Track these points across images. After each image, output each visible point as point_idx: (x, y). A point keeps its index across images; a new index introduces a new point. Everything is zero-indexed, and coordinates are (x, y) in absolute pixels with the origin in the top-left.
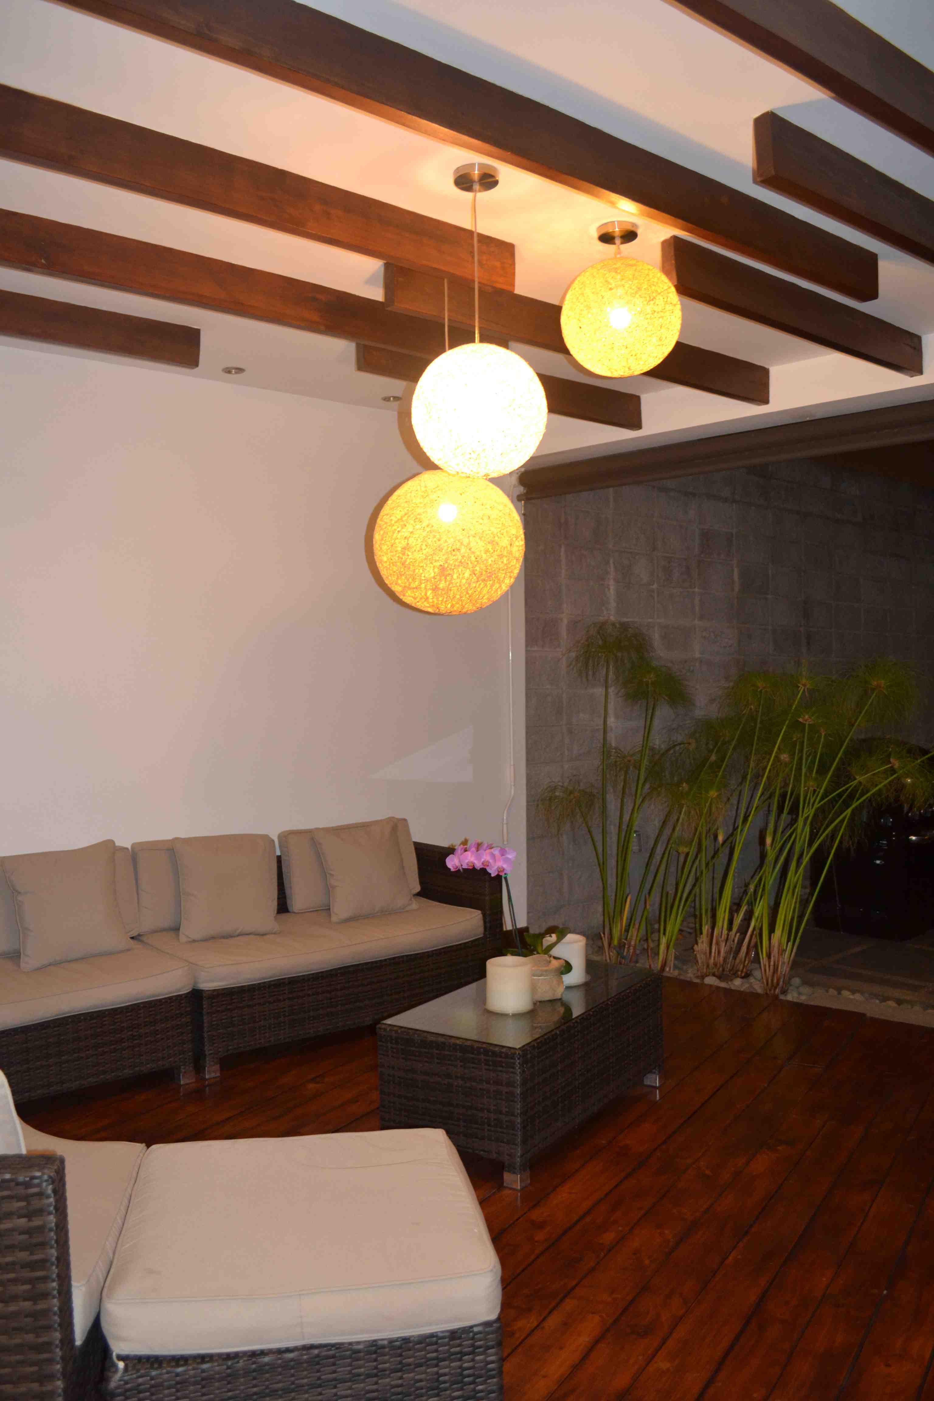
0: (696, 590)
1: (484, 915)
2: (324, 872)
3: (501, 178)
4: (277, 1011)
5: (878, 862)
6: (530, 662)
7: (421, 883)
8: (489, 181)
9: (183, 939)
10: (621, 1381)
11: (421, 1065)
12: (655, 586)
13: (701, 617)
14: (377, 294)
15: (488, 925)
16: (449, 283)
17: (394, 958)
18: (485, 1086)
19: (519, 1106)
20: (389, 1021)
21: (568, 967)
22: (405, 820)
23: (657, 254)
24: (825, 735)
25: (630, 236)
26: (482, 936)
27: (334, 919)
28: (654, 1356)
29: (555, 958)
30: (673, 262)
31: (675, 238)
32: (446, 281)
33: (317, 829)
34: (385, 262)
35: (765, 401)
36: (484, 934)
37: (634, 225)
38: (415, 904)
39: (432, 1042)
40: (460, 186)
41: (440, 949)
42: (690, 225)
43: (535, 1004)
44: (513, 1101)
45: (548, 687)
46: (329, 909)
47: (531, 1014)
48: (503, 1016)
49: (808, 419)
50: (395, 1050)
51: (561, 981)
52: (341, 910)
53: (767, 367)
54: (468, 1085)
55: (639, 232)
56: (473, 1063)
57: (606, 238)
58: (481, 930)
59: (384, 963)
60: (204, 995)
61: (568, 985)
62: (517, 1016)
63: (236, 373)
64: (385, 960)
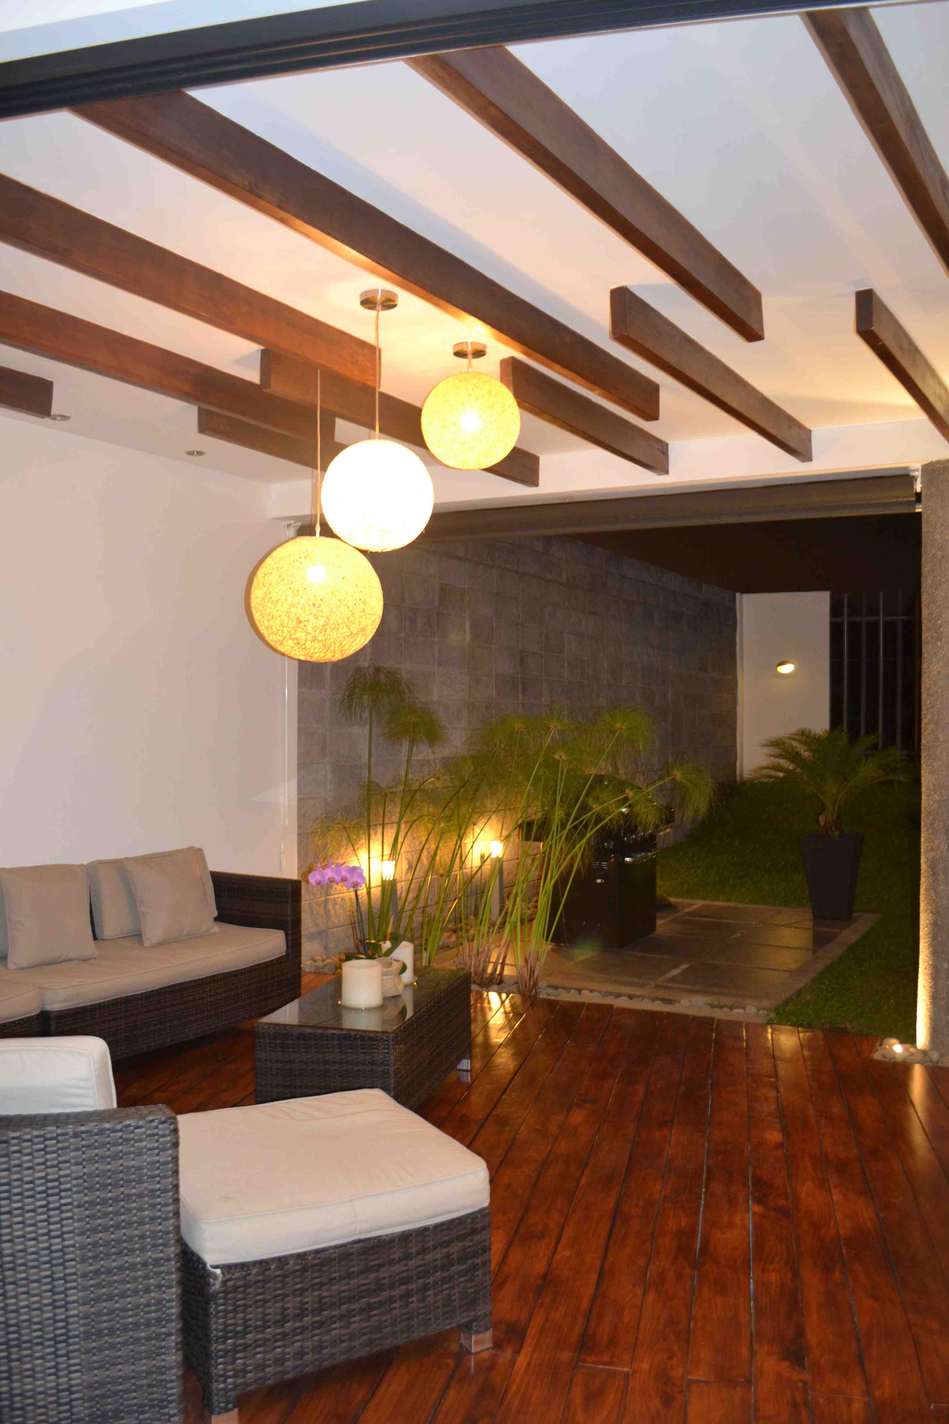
0: (436, 639)
1: (286, 935)
2: (133, 901)
3: (400, 302)
4: (114, 1029)
5: (599, 881)
6: (301, 703)
7: (218, 908)
8: (389, 303)
9: (11, 966)
10: (539, 1268)
11: (299, 1056)
12: (402, 635)
13: (440, 664)
14: (253, 375)
15: (290, 943)
16: (321, 372)
17: (213, 976)
18: (361, 1067)
19: (392, 1082)
20: (265, 1020)
21: (404, 969)
22: (200, 850)
23: (497, 369)
24: (567, 771)
25: (479, 353)
26: (284, 954)
27: (147, 944)
28: (556, 1248)
29: (395, 960)
30: (511, 378)
31: (513, 359)
32: (319, 371)
33: (127, 859)
34: (262, 348)
35: (536, 484)
36: (287, 952)
37: (485, 346)
38: (217, 928)
39: (310, 1034)
40: (367, 306)
41: (252, 967)
42: (527, 349)
43: (385, 999)
44: (387, 1077)
45: (314, 726)
46: (141, 935)
47: (382, 1007)
48: (358, 1010)
49: (568, 501)
50: (272, 1045)
51: (400, 979)
52: (152, 934)
53: (538, 455)
54: (345, 1068)
55: (488, 351)
56: (351, 1048)
57: (460, 354)
58: (284, 948)
59: (205, 981)
60: (52, 1016)
61: (406, 983)
62: (368, 1010)
63: (61, 420)
64: (206, 978)
